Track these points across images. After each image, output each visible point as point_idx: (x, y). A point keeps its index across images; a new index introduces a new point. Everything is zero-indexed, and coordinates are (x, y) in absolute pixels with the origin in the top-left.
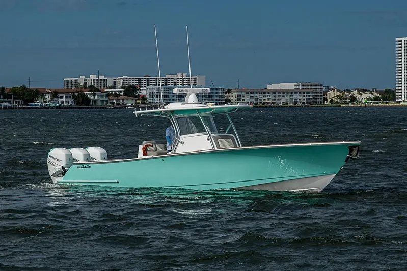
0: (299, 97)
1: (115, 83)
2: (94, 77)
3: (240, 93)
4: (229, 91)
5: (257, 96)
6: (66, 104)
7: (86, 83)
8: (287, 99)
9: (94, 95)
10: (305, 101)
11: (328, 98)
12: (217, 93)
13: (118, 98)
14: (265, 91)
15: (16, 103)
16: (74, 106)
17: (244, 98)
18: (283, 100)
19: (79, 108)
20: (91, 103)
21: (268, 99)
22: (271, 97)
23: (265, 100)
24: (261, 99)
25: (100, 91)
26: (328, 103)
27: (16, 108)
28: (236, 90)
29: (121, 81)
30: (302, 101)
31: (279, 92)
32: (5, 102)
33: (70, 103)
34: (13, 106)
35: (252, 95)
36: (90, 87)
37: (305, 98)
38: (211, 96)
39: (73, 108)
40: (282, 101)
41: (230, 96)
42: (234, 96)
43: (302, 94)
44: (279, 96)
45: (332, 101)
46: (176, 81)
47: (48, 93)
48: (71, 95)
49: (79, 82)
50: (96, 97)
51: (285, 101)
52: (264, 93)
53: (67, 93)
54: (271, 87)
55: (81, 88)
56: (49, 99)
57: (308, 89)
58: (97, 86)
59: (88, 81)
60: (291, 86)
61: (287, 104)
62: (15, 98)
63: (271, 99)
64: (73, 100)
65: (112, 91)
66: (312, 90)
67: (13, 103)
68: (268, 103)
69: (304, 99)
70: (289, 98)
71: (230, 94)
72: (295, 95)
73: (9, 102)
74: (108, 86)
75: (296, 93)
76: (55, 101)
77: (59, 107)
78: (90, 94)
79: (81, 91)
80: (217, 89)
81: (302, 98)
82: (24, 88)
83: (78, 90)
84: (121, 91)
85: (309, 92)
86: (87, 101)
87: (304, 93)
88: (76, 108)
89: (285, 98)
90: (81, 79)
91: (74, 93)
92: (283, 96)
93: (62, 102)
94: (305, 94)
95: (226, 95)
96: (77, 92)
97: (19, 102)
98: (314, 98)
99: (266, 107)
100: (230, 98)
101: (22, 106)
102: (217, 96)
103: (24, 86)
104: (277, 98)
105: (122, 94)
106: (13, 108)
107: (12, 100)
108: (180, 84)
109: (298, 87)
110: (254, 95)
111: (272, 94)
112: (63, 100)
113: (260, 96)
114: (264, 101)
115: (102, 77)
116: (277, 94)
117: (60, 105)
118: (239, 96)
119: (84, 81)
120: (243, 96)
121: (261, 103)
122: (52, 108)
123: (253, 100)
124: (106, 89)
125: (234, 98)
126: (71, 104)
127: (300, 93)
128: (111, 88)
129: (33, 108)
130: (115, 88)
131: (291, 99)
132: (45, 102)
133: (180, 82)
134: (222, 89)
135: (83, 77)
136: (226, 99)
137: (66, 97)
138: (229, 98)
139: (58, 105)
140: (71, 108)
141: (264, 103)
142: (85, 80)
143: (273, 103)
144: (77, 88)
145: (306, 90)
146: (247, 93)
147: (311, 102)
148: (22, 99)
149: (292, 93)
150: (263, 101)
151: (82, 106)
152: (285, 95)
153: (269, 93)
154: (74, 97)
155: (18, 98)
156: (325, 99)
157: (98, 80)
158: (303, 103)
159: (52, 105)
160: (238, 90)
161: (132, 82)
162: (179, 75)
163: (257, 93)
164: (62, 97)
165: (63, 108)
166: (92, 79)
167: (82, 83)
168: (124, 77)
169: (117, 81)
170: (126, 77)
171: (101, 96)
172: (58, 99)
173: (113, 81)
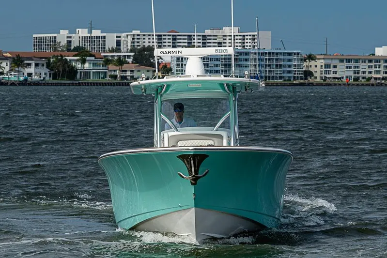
1: (118, 43)
2: (83, 33)
3: (329, 62)
4: (311, 57)
5: (357, 67)
6: (35, 78)
7: (69, 42)
9: (84, 62)
12: (290, 60)
13: (124, 68)
14: (372, 57)
16: (50, 82)
17: (335, 70)
19: (56, 84)
20: (78, 76)
21: (377, 72)
22: (382, 69)
23: (370, 72)
24: (364, 72)
25: (91, 55)
28: (322, 57)
29: (130, 39)
33: (43, 76)
35: (349, 64)
36: (76, 49)
38: (281, 65)
39: (48, 84)
41: (313, 66)
42: (319, 67)
46: (221, 40)
47: (6, 58)
48: (44, 61)
49: (58, 40)
50: (87, 65)
52: (370, 61)
53: (40, 60)
54: (381, 51)
55: (62, 51)
56: (7, 69)
58: (88, 47)
59: (72, 40)
63: (382, 73)
64: (47, 71)
65: (113, 56)
68: (376, 79)
71: (313, 63)
74: (107, 48)
76: (19, 71)
77: (24, 83)
78: (78, 60)
79: (61, 56)
80: (290, 54)
83: (56, 54)
84: (129, 57)
86: (71, 73)
88: (52, 84)
90: (62, 36)
91: (48, 59)
93: (30, 75)
95: (305, 64)
96: (54, 56)
99: (373, 85)
100: (312, 69)
102: (290, 66)
105: (130, 60)
110: (352, 64)
111: (382, 64)
112: (32, 70)
113: (363, 67)
114: (370, 75)
115: (96, 33)
117: (26, 80)
118: (327, 66)
119: (66, 39)
120: (335, 67)
121: (363, 78)
122: (13, 84)
123: (351, 74)
124: (104, 52)
125: (318, 69)
126: (44, 78)
128: (112, 51)
130: (118, 50)
132: (2, 73)
133: (228, 41)
134: (298, 54)
135: (64, 33)
136: (305, 72)
137: (37, 65)
138: (310, 69)
139: (22, 79)
140: (44, 84)
141: (369, 79)
142: (68, 37)
143: (383, 79)
144: (55, 50)
146: (342, 61)
150: (367, 75)
151: (63, 82)
153: (377, 61)
154: (49, 65)
157: (91, 37)
159: (13, 78)
160: (326, 56)
161: (147, 40)
162: (226, 30)
163: (357, 61)
164: (29, 65)
165: (30, 84)
166: (81, 35)
167: (64, 42)
168: (135, 32)
169: (122, 39)
170: (138, 32)
171: (94, 64)
172: (22, 70)
173: (115, 39)
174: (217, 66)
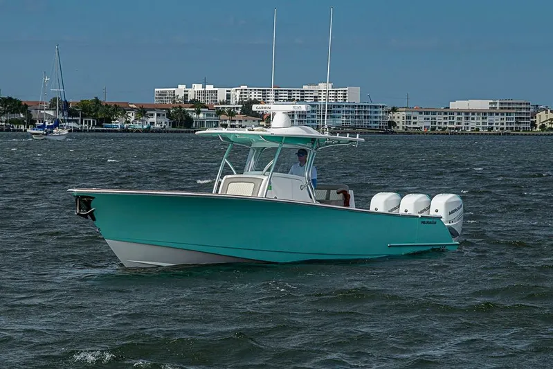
0: (496, 120)
1: (228, 97)
2: (198, 87)
3: (410, 113)
4: (394, 110)
5: (434, 118)
6: (158, 126)
7: (186, 96)
8: (478, 124)
9: (198, 113)
10: (505, 126)
11: (537, 123)
12: (376, 112)
13: (233, 118)
14: (447, 110)
15: (86, 123)
16: (169, 129)
17: (415, 121)
18: (473, 124)
19: (175, 132)
20: (194, 125)
21: (452, 123)
22: (455, 120)
23: (445, 123)
24: (440, 123)
25: (205, 107)
26: (538, 129)
27: (85, 131)
28: (404, 109)
29: (238, 93)
30: (500, 126)
31: (467, 113)
32: (69, 121)
33: (164, 124)
34: (82, 127)
35: (427, 116)
36: (192, 101)
37: (505, 121)
38: (368, 116)
39: (168, 132)
40: (470, 126)
41: (396, 118)
42: (401, 118)
43: (500, 116)
44: (467, 118)
45: (543, 127)
46: (317, 95)
47: (132, 109)
48: (164, 112)
49: (176, 94)
50: (201, 115)
51: (475, 126)
52: (445, 113)
53: (161, 110)
54: (454, 105)
55: (180, 103)
56: (133, 118)
57: (509, 108)
58: (202, 101)
59: (189, 93)
60: (484, 105)
61: (478, 130)
62: (83, 116)
63: (455, 124)
64: (167, 120)
65: (224, 108)
66: (515, 111)
67: (82, 123)
68: (450, 128)
69: (502, 124)
70: (480, 121)
71: (396, 115)
72: (489, 118)
73: (76, 121)
74: (218, 101)
75: (491, 114)
76: (143, 120)
77: (148, 130)
78: (193, 111)
79: (180, 107)
80: (376, 107)
81: (499, 121)
82: (97, 101)
83: (175, 105)
84: (237, 108)
85: (510, 114)
86: (188, 122)
87: (503, 114)
88: (171, 132)
89: (475, 121)
90: (180, 90)
91: (169, 110)
92: (473, 119)
93: (152, 123)
94: (505, 117)
95: (389, 116)
96: (173, 108)
97: (90, 122)
98: (517, 122)
99: (447, 134)
100: (396, 120)
101: (94, 128)
102: (376, 117)
103: (96, 98)
104: (463, 121)
105: (239, 112)
106: (81, 131)
107: (79, 119)
108: (322, 98)
109: (494, 106)
110: (430, 116)
111: (456, 116)
112: (154, 119)
113: (440, 118)
114: (445, 126)
115: (209, 88)
116: (463, 116)
117: (149, 128)
118: (408, 117)
119: (184, 93)
120: (415, 118)
121: (440, 128)
122: (138, 131)
123: (429, 124)
124: (216, 104)
125: (401, 120)
126: (165, 126)
127: (497, 114)
128: (223, 103)
129: (109, 131)
130: (228, 103)
131: (483, 123)
132: (128, 122)
133: (322, 95)
134: (383, 107)
135: (182, 87)
136: (389, 122)
137: (158, 115)
138: (394, 120)
139: (145, 127)
140: (165, 132)
141: (445, 129)
142: (185, 91)
143: (457, 128)
144: (174, 102)
145: (506, 109)
146: (421, 113)
147: (512, 128)
148: (94, 117)
149: (485, 114)
150: (443, 125)
151: (181, 129)
152: (475, 117)
153: (451, 113)
154: (169, 116)
155: (88, 116)
156: (534, 124)
157: (205, 91)
158: (502, 129)
159: (138, 127)
160: (407, 109)
161: (253, 94)
162: (322, 86)
163: (434, 113)
164: (152, 115)
165: (152, 132)
166: (196, 89)
167: (182, 95)
168: (242, 87)
169: (232, 93)
170: (245, 87)
171: (208, 115)
172: (146, 119)
173: (226, 93)
174: (313, 116)
